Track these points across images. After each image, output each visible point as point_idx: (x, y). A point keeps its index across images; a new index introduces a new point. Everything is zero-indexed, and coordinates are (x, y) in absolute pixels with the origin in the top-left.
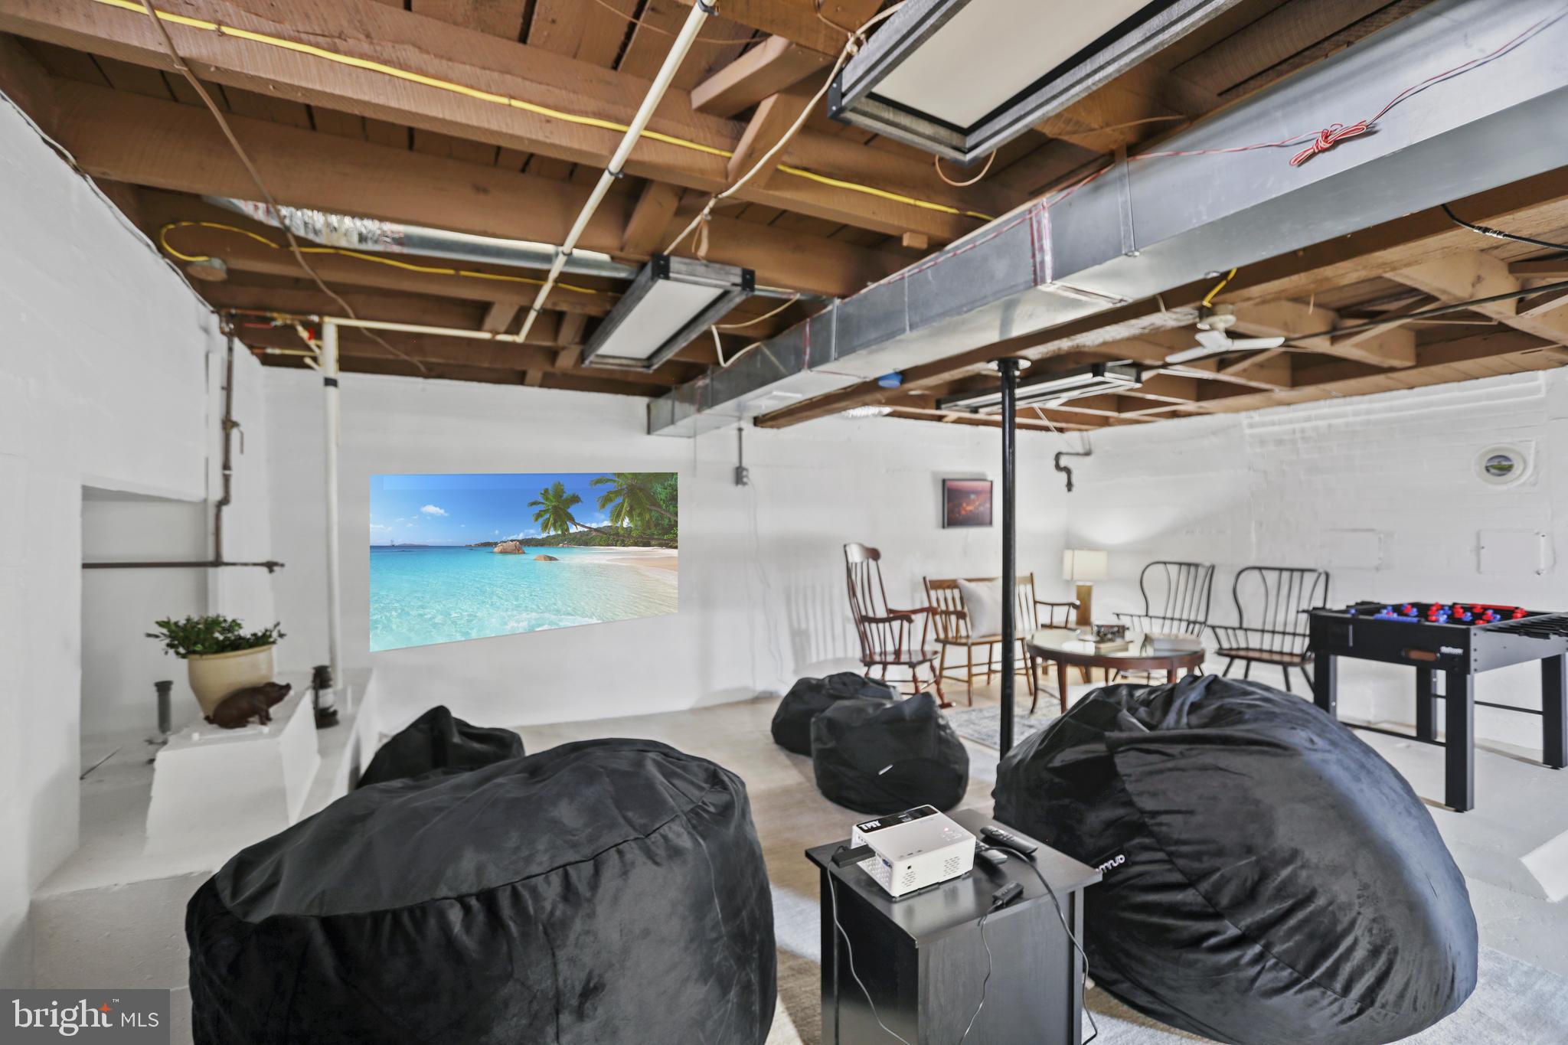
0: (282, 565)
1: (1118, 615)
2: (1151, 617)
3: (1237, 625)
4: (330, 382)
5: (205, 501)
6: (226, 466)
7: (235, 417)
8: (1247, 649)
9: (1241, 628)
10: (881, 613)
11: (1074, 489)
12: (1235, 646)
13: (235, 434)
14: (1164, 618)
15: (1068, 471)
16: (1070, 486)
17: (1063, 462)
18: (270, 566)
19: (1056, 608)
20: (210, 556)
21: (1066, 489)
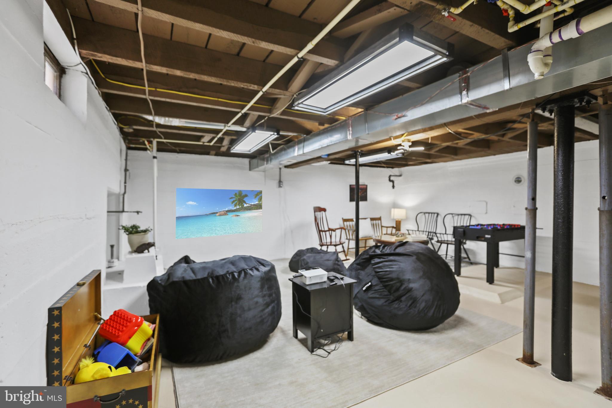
0: (141, 212)
1: (408, 230)
2: (419, 231)
3: (444, 232)
4: (154, 157)
5: (119, 193)
6: (125, 183)
7: (128, 168)
8: (447, 241)
9: (446, 234)
10: (326, 229)
11: (395, 188)
12: (443, 239)
13: (128, 173)
14: (423, 231)
15: (393, 182)
16: (393, 187)
17: (392, 178)
18: (138, 212)
19: (388, 229)
20: (121, 209)
21: (392, 188)
